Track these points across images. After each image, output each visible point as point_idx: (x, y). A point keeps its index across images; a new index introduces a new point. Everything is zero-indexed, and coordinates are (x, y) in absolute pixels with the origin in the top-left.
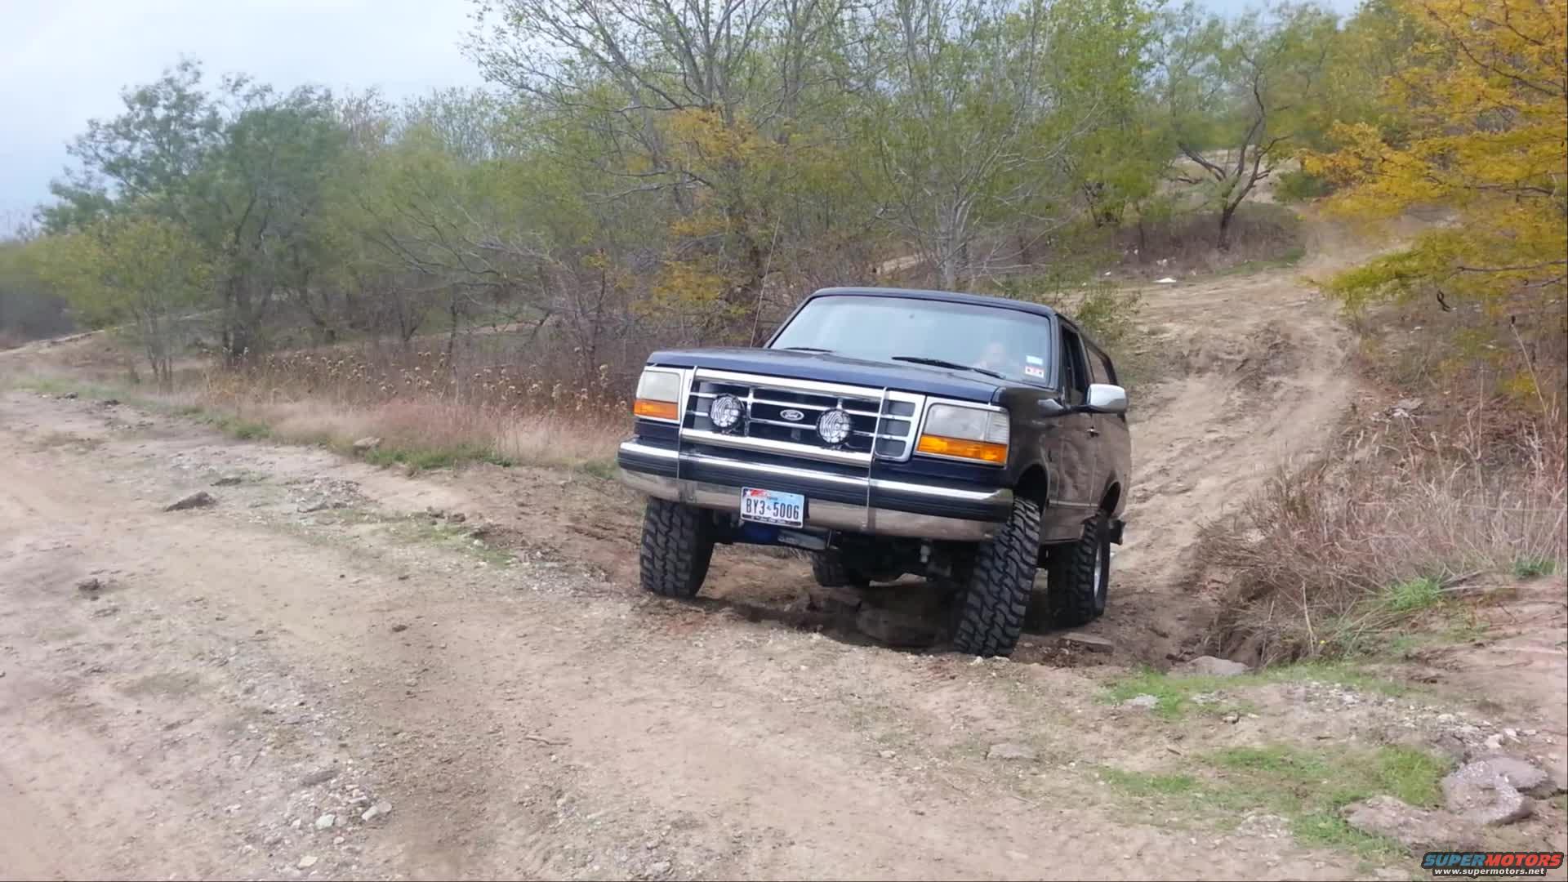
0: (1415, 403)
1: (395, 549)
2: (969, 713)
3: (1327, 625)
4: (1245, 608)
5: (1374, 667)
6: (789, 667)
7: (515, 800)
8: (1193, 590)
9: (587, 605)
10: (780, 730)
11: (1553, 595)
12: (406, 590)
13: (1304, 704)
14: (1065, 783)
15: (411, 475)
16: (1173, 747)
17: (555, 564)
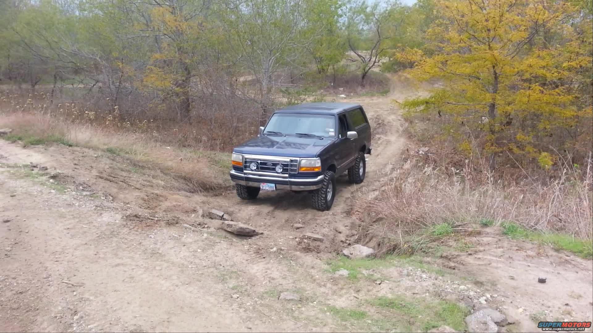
0: (427, 149)
1: (12, 181)
2: (272, 276)
3: (407, 238)
4: (372, 225)
5: (429, 259)
6: (193, 250)
7: (53, 315)
8: (350, 214)
9: (101, 214)
10: (187, 283)
11: (494, 234)
12: (13, 202)
13: (407, 277)
14: (313, 313)
15: (25, 147)
16: (356, 295)
17: (88, 193)
